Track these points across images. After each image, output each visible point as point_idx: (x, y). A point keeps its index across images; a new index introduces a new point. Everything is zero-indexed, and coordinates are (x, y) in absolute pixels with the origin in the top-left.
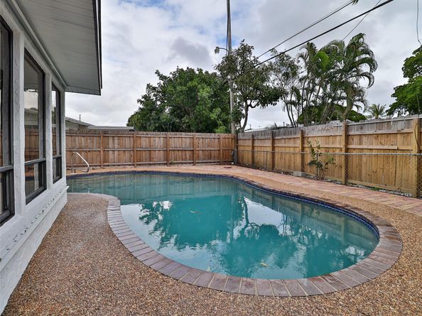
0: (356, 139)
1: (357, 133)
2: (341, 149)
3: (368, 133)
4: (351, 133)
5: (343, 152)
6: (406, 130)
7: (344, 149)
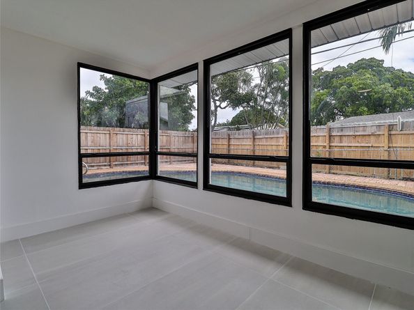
0: (337, 139)
1: (338, 134)
2: (325, 147)
3: (347, 134)
4: (333, 134)
5: (327, 149)
6: (378, 133)
7: (328, 147)
